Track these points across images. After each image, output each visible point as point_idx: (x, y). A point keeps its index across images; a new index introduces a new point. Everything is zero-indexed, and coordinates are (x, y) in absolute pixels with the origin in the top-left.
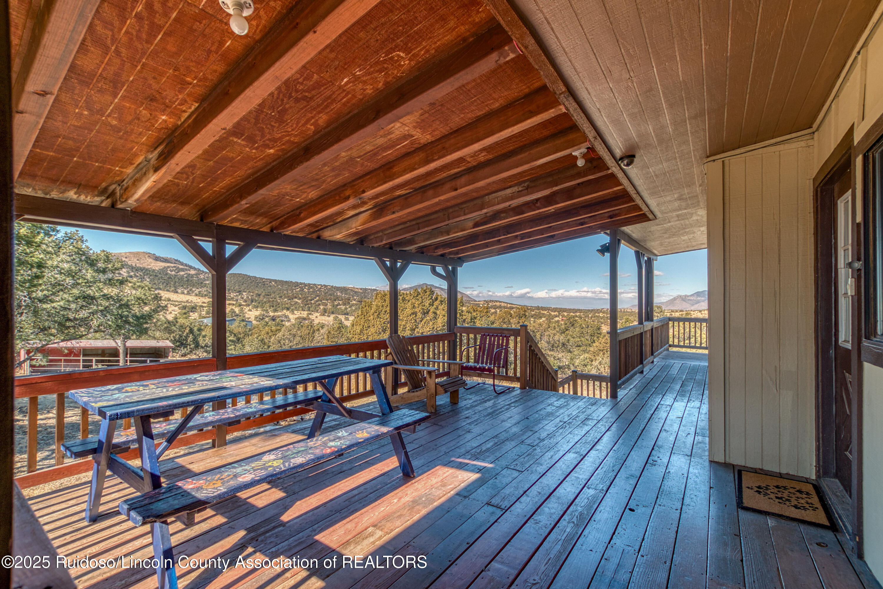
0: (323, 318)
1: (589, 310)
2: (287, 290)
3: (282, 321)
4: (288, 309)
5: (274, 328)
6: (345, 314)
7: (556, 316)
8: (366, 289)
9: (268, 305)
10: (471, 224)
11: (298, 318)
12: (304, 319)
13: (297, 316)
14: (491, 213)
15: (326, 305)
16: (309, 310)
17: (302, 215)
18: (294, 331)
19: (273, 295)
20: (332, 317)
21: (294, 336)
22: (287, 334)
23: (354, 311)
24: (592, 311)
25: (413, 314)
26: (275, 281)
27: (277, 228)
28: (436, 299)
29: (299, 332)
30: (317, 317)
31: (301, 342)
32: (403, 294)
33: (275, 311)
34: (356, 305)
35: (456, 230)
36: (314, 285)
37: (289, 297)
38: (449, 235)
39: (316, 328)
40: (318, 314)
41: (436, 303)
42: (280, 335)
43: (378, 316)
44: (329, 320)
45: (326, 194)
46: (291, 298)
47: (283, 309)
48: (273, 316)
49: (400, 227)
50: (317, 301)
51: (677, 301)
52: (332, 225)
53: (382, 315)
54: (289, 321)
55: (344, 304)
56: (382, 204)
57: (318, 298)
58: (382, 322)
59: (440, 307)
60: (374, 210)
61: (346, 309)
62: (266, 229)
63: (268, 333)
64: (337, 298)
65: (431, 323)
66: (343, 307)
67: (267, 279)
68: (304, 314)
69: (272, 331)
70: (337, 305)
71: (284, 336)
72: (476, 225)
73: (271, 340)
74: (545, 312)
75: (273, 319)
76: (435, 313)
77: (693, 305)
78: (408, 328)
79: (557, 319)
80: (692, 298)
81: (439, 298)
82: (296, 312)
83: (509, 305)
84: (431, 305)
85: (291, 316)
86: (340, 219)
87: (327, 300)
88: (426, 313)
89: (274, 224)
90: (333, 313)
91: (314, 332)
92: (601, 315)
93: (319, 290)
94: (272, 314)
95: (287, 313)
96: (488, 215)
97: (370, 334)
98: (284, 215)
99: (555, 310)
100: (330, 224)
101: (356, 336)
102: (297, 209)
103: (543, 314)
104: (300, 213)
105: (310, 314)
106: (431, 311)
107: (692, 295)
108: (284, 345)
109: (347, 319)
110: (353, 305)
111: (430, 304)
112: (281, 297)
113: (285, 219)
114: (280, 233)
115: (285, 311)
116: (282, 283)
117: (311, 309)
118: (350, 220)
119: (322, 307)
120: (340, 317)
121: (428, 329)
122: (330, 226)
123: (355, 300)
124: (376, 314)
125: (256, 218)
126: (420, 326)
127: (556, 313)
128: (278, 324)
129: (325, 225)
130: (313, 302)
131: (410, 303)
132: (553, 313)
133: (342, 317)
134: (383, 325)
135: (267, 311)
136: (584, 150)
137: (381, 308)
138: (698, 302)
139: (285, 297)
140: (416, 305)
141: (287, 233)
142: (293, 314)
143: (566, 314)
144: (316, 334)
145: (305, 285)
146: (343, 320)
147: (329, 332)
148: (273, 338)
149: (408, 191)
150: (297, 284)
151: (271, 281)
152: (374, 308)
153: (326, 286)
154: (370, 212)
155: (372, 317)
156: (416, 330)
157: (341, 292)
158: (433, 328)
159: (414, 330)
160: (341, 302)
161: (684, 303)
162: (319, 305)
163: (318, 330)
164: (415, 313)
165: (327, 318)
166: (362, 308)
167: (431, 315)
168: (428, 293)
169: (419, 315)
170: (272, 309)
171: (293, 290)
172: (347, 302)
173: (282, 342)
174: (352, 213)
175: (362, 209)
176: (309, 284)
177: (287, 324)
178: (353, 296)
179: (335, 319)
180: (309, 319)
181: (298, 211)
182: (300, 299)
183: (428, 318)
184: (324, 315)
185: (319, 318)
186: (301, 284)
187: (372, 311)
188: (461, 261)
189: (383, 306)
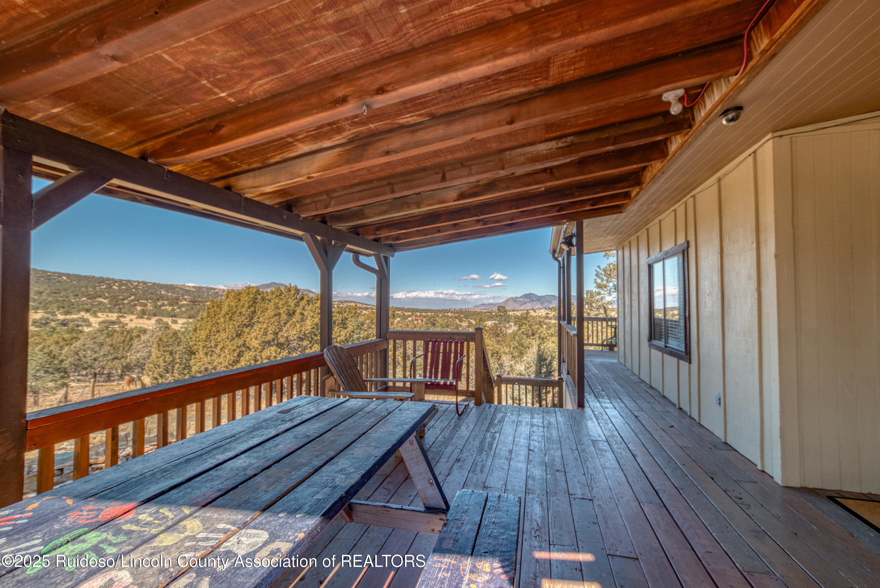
0: (141, 321)
1: (439, 310)
2: (86, 287)
3: (78, 326)
4: (87, 311)
5: (66, 336)
6: (172, 316)
7: (410, 316)
8: (200, 288)
9: (55, 305)
10: (454, 194)
11: (103, 322)
12: (113, 323)
13: (101, 319)
14: (485, 182)
15: (146, 305)
16: (120, 312)
17: (223, 131)
18: (101, 339)
19: (63, 293)
20: (153, 320)
21: (102, 345)
22: (89, 343)
23: (184, 312)
24: (442, 311)
25: (276, 315)
26: (68, 275)
27: (155, 154)
28: (302, 299)
29: (108, 340)
30: (131, 320)
31: (112, 352)
32: (263, 292)
33: (68, 313)
34: (187, 305)
35: (431, 202)
36: (129, 281)
37: (89, 295)
38: (420, 208)
39: (134, 334)
40: (133, 317)
41: (303, 303)
42: (78, 344)
43: (230, 319)
44: (150, 324)
45: (288, 92)
46: (91, 297)
47: (79, 311)
48: (64, 320)
49: (359, 188)
50: (132, 301)
51: (510, 302)
52: (259, 168)
53: (236, 318)
54: (89, 325)
55: (171, 305)
56: (366, 138)
57: (133, 297)
58: (236, 325)
59: (306, 308)
60: (348, 147)
61: (173, 310)
62: (133, 152)
63: (57, 343)
64: (161, 298)
65: (298, 325)
66: (169, 308)
67: (54, 273)
68: (114, 316)
69: (64, 339)
70: (161, 306)
71: (84, 345)
72: (462, 196)
73: (64, 352)
74: (400, 312)
75: (64, 324)
76: (302, 314)
77: (521, 305)
78: (270, 332)
79: (410, 319)
80: (521, 300)
81: (306, 298)
82: (100, 314)
83: (364, 306)
84: (297, 305)
85: (92, 320)
86: (278, 158)
87: (147, 299)
88: (291, 314)
89: (149, 146)
90: (155, 315)
91: (131, 339)
92: (450, 314)
93: (136, 287)
94: (61, 317)
95: (87, 316)
96: (480, 183)
97: (219, 339)
98: (178, 129)
99: (408, 310)
100: (254, 166)
101: (200, 343)
102: (212, 118)
103: (398, 314)
104: (219, 127)
105: (122, 317)
106: (298, 311)
107: (521, 297)
108: (85, 356)
109: (175, 322)
110: (183, 305)
111: (295, 304)
112: (77, 295)
113: (179, 137)
114: (159, 166)
115: (83, 313)
116: (78, 277)
117: (123, 310)
118: (297, 161)
119: (139, 308)
120: (165, 319)
121: (294, 332)
122: (253, 170)
123: (185, 300)
124: (228, 317)
125: (109, 127)
126: (285, 329)
127: (410, 313)
128: (73, 330)
129: (245, 167)
130: (125, 302)
131: (272, 304)
132: (407, 314)
133: (169, 320)
134: (237, 329)
135: (53, 314)
136: (681, 92)
137: (234, 309)
138: (525, 303)
139: (84, 296)
140: (280, 305)
141: (174, 169)
142: (96, 316)
143: (418, 314)
144: (135, 342)
145: (115, 281)
146: (170, 323)
147: (160, 339)
148: (66, 349)
149: (420, 119)
150: (102, 280)
151: (60, 275)
152: (225, 309)
153: (144, 283)
154: (338, 150)
155: (222, 320)
156: (280, 333)
157: (167, 291)
158: (300, 331)
159: (277, 333)
160: (166, 302)
161: (515, 304)
162: (136, 305)
163: (138, 336)
164: (279, 314)
165: (147, 321)
166: (209, 308)
167: (297, 316)
168: (293, 292)
169: (284, 317)
170: (62, 310)
171: (95, 287)
172: (174, 302)
173: (81, 353)
174: (304, 148)
175: (327, 144)
176: (120, 281)
177: (86, 329)
178: (183, 296)
179: (159, 322)
180: (120, 322)
181: (214, 124)
182: (106, 298)
183: (294, 320)
184: (142, 317)
185: (135, 321)
186: (108, 279)
187: (223, 312)
188: (393, 248)
189: (236, 307)
